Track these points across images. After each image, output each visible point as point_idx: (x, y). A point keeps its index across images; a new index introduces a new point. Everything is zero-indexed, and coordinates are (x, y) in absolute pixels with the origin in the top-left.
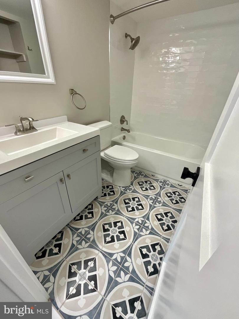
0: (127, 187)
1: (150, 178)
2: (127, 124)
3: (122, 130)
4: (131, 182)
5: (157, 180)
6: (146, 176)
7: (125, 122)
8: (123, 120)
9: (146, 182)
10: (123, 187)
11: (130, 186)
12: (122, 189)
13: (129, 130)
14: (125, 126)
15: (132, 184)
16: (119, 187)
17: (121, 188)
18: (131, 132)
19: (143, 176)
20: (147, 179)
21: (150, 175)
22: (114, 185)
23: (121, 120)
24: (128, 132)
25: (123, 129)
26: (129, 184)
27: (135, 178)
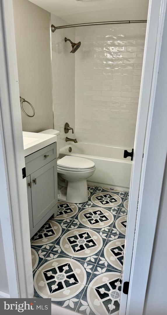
0: (85, 203)
1: (110, 192)
2: (73, 133)
3: (67, 141)
4: (89, 198)
5: (117, 193)
6: (103, 191)
7: (70, 131)
8: (67, 128)
9: (105, 196)
10: (80, 204)
11: (87, 202)
12: (80, 206)
13: (76, 139)
14: (70, 135)
15: (90, 200)
16: (75, 205)
17: (78, 205)
18: (78, 143)
19: (101, 191)
20: (105, 193)
21: (108, 189)
22: (69, 203)
23: (65, 129)
24: (75, 142)
25: (68, 139)
26: (87, 200)
27: (92, 194)
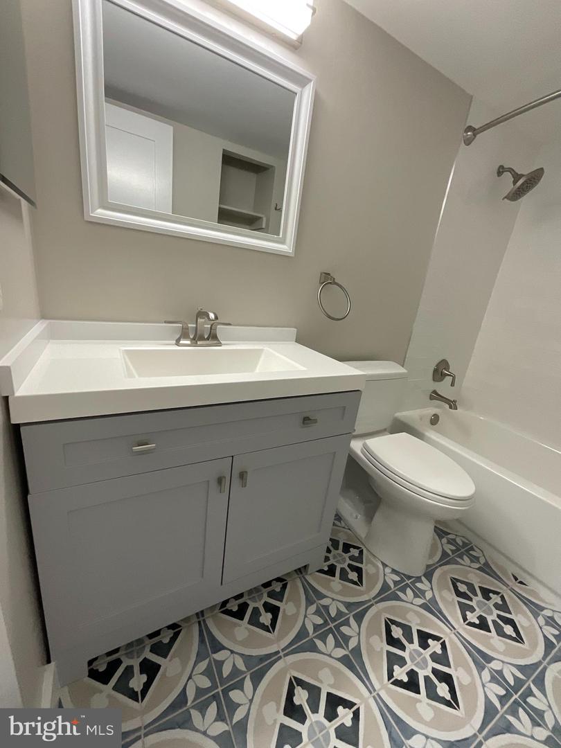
1: (507, 586)
2: (452, 384)
3: (431, 398)
4: (428, 566)
5: (534, 608)
6: (486, 569)
9: (486, 593)
10: (394, 571)
11: (419, 579)
12: (392, 578)
13: (455, 401)
16: (381, 566)
17: (388, 570)
19: (477, 566)
22: (368, 550)
23: (436, 371)
24: (451, 407)
26: (419, 571)
27: (445, 559)
